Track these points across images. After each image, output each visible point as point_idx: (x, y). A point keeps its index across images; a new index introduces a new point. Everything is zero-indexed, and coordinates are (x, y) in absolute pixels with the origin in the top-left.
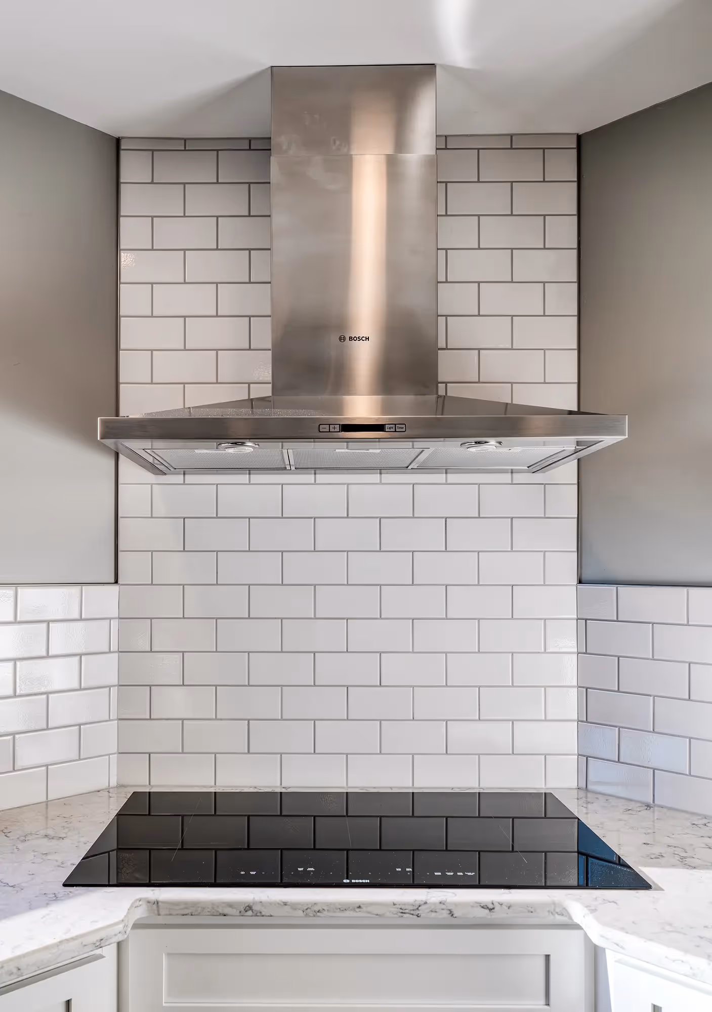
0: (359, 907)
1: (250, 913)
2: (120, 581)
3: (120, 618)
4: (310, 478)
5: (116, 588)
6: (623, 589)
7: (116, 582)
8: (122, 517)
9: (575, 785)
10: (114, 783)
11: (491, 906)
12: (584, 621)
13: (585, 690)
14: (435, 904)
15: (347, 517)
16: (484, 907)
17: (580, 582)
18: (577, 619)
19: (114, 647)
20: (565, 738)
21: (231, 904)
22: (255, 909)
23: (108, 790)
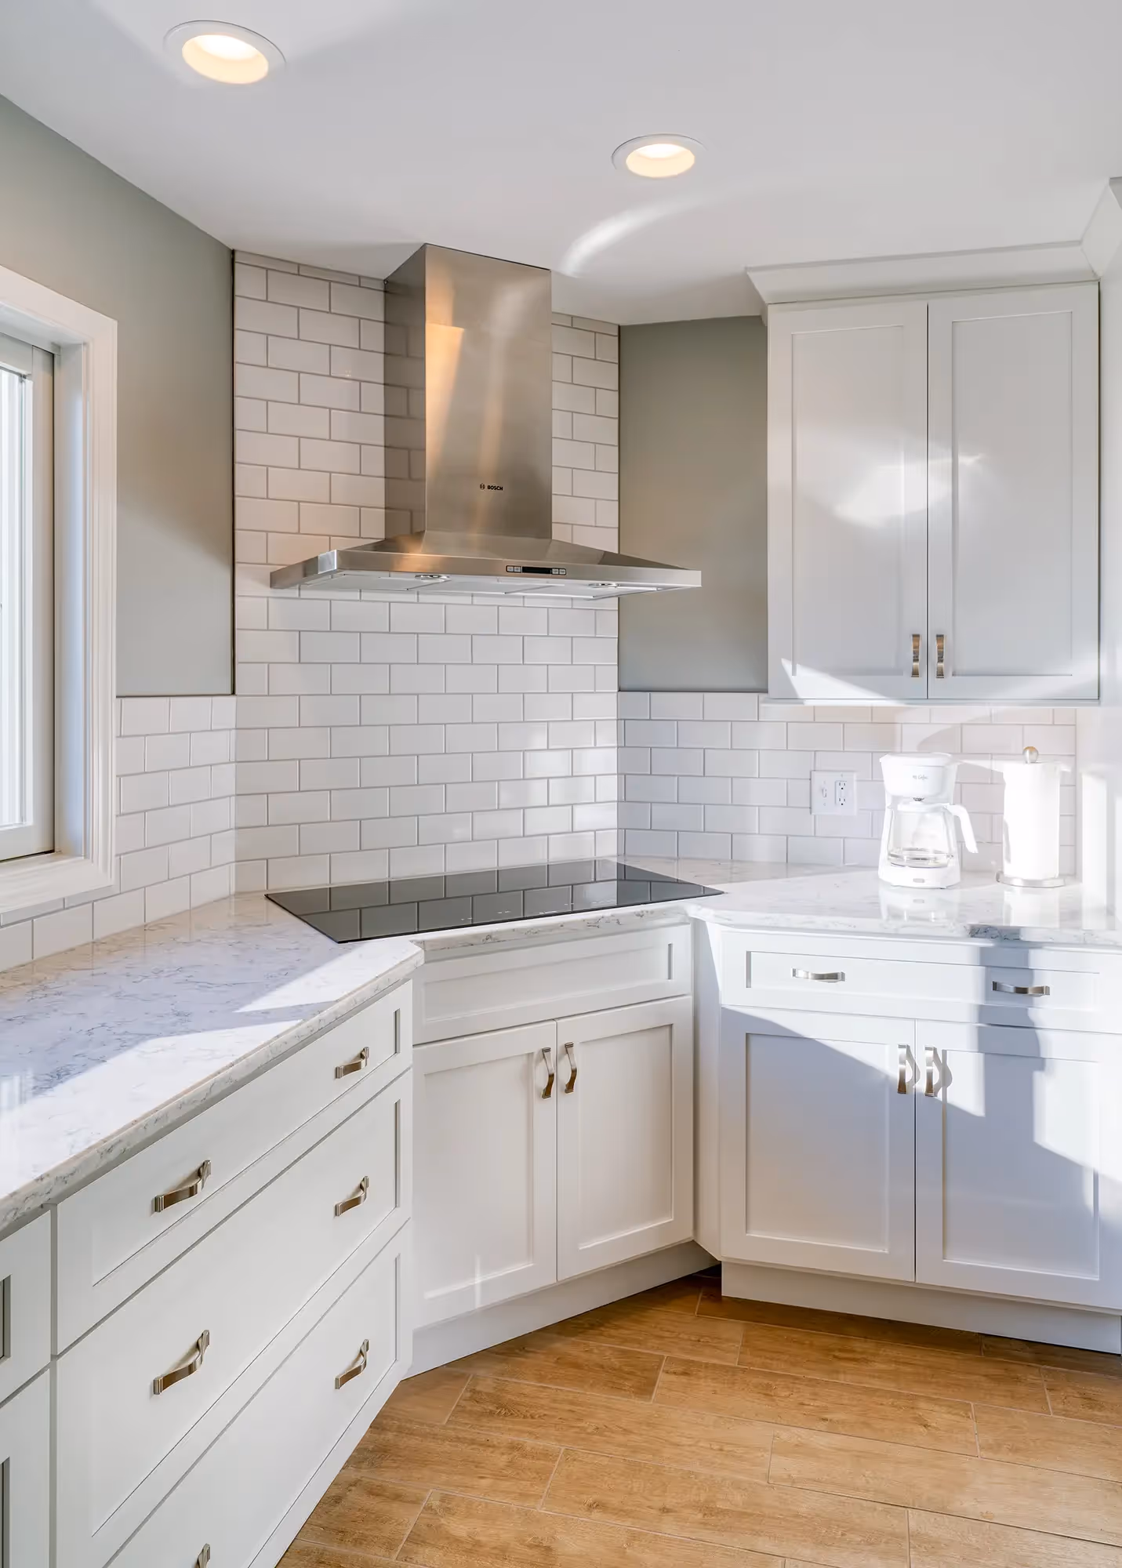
0: (562, 926)
1: (489, 940)
2: (237, 692)
3: (236, 729)
4: (412, 597)
5: (233, 698)
6: (654, 694)
7: (233, 693)
8: (238, 629)
9: (615, 853)
10: (233, 891)
11: (641, 914)
12: (622, 720)
13: (623, 775)
14: (607, 917)
15: (445, 633)
16: (638, 915)
17: (619, 691)
18: (618, 720)
19: (233, 759)
20: (608, 817)
21: (475, 936)
22: (493, 936)
23: (229, 897)
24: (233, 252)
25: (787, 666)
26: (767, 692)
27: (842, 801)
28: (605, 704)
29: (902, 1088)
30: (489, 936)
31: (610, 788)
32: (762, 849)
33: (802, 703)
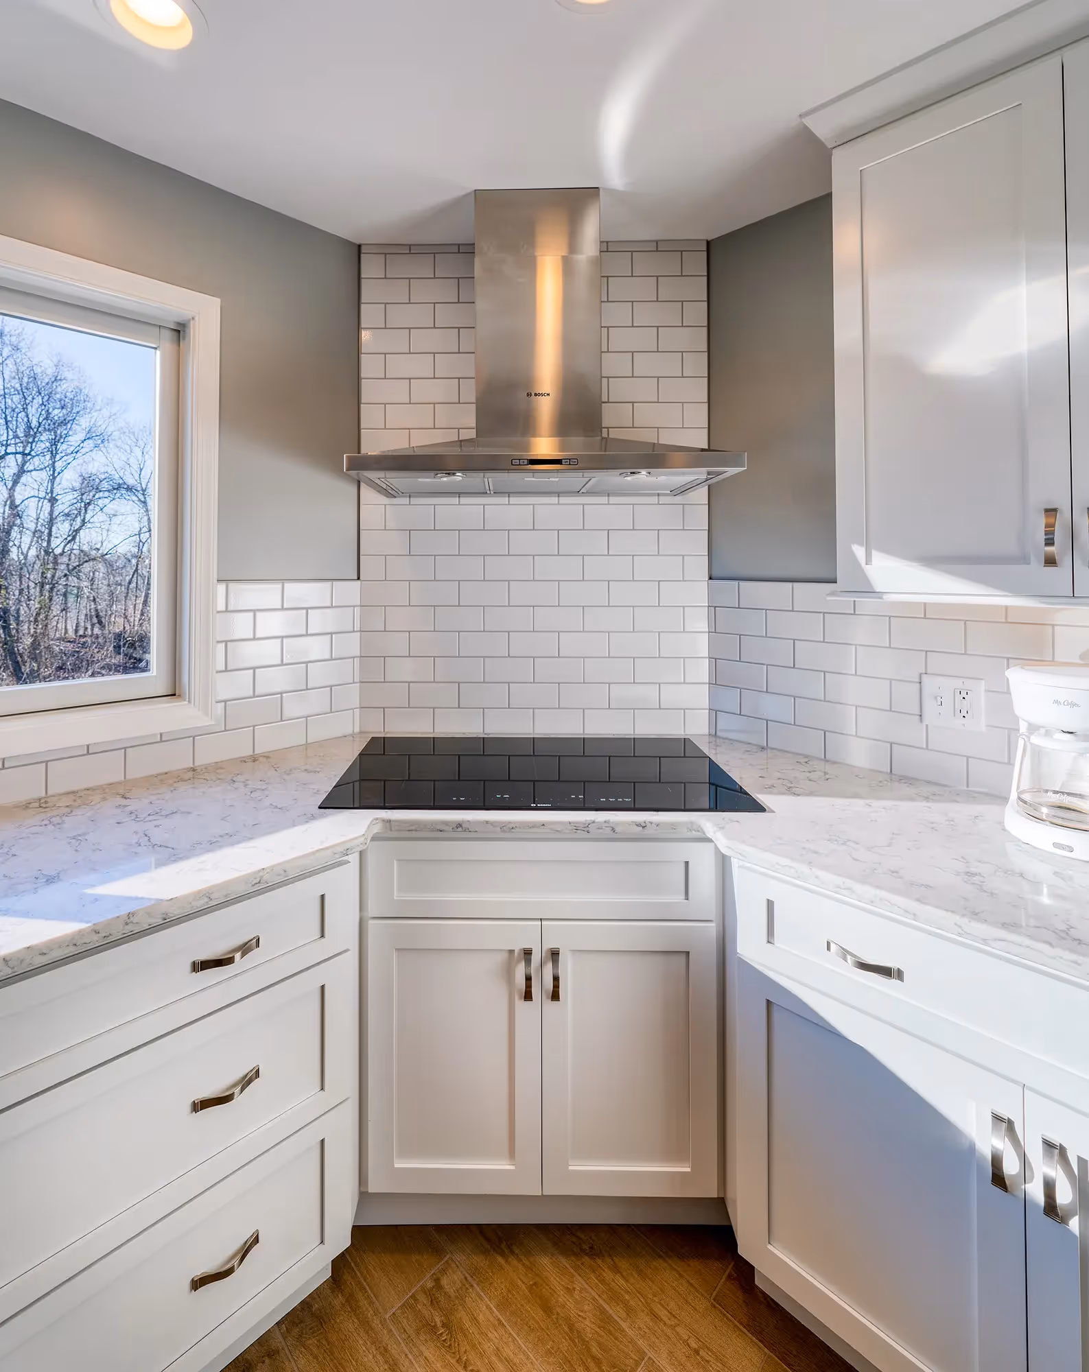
0: (543, 825)
1: (460, 829)
2: (361, 578)
3: (362, 606)
4: (504, 500)
5: (359, 582)
6: (742, 583)
7: (359, 579)
8: (362, 530)
9: (707, 732)
10: (357, 730)
11: (644, 825)
12: (713, 608)
13: (714, 660)
14: (601, 823)
15: (534, 529)
16: (638, 825)
17: (710, 578)
18: (709, 606)
19: (357, 627)
20: (700, 696)
21: (446, 823)
22: (464, 826)
23: (353, 735)
24: (359, 246)
25: (859, 552)
26: (836, 582)
27: (964, 713)
28: (700, 590)
29: (999, 1179)
30: (459, 825)
31: (702, 671)
32: (859, 754)
33: (881, 598)
